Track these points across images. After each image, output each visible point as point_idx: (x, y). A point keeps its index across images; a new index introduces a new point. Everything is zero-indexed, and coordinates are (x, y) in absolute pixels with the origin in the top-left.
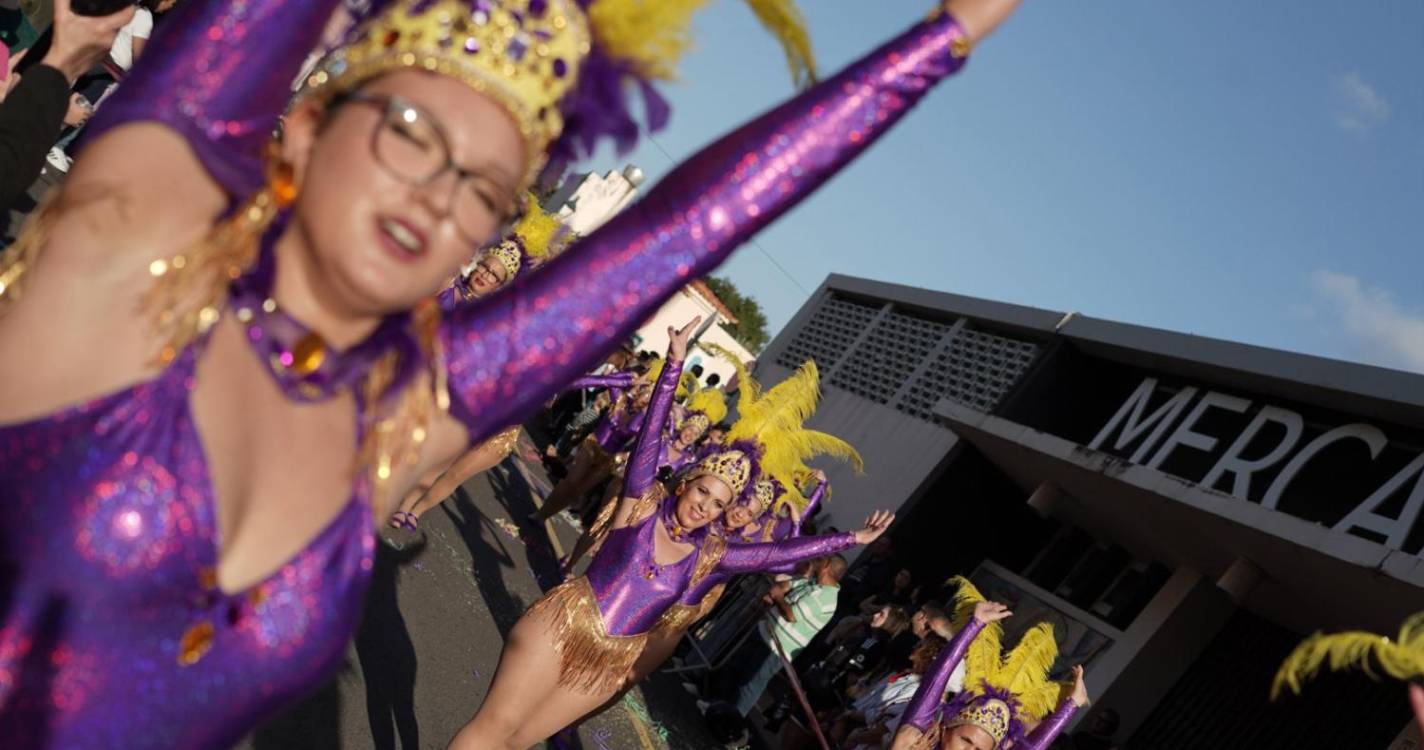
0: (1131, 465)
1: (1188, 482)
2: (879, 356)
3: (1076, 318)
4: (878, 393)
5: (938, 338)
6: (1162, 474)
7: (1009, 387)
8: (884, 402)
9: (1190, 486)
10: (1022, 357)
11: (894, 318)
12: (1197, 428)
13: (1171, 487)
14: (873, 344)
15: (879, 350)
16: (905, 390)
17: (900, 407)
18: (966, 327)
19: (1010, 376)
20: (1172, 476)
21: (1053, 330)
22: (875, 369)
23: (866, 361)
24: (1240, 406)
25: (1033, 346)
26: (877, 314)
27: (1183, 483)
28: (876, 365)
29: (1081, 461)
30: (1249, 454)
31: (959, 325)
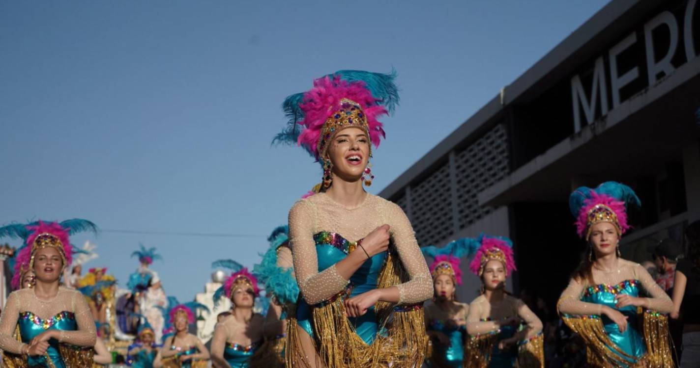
0: (606, 116)
1: (643, 91)
2: (427, 216)
3: (507, 89)
4: (444, 233)
5: (448, 175)
6: (626, 103)
7: (507, 157)
8: (451, 233)
9: (646, 92)
10: (499, 138)
11: (416, 191)
12: (621, 73)
13: (637, 103)
14: (419, 214)
15: (424, 214)
16: (456, 216)
17: (462, 227)
18: (457, 154)
19: (502, 152)
20: (632, 98)
21: (502, 107)
22: (431, 224)
23: (423, 225)
24: (632, 39)
25: (500, 126)
26: (405, 199)
27: (642, 94)
28: (431, 221)
29: (579, 142)
30: (659, 57)
31: (452, 157)
